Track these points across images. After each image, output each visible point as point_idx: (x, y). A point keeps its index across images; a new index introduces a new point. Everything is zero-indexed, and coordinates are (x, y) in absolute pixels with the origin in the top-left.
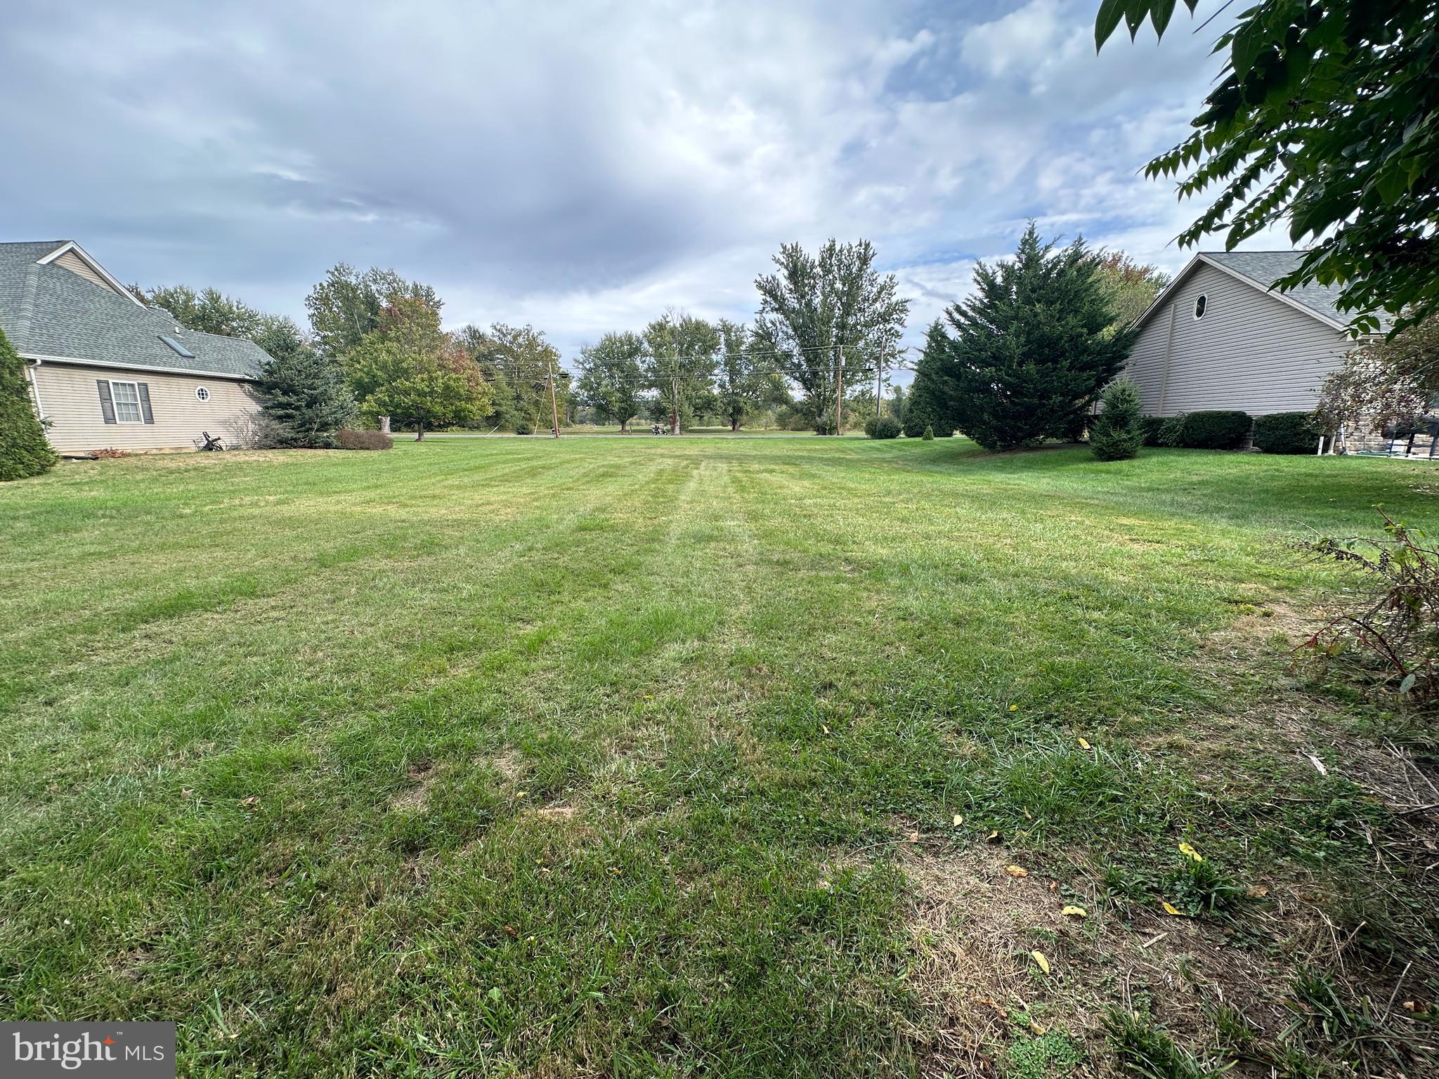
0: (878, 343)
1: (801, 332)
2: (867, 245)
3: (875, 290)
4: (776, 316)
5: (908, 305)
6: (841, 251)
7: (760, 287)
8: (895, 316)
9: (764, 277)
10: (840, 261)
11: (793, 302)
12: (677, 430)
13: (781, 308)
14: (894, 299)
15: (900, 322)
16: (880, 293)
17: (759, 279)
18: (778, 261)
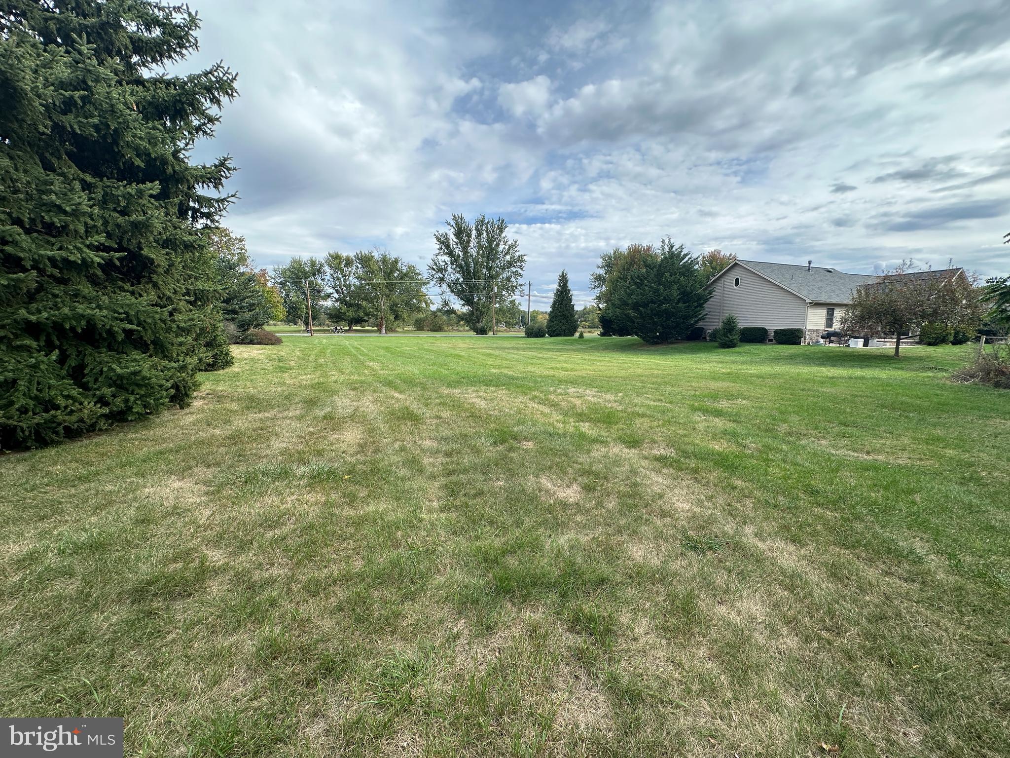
0: (508, 279)
1: (464, 270)
2: (503, 221)
3: (507, 247)
4: (447, 259)
5: (525, 258)
6: (488, 223)
7: (438, 239)
8: (518, 264)
9: (441, 233)
10: (487, 228)
11: (458, 251)
12: (384, 330)
13: (450, 253)
14: (517, 254)
15: (521, 267)
16: (509, 249)
17: (437, 234)
18: (449, 224)
